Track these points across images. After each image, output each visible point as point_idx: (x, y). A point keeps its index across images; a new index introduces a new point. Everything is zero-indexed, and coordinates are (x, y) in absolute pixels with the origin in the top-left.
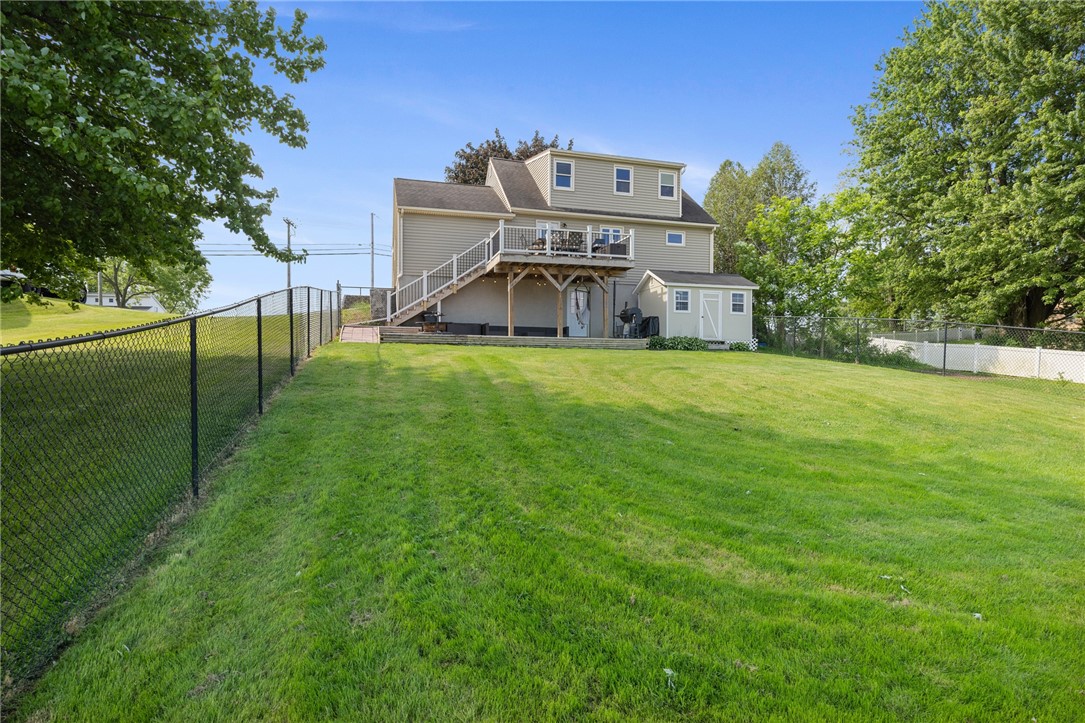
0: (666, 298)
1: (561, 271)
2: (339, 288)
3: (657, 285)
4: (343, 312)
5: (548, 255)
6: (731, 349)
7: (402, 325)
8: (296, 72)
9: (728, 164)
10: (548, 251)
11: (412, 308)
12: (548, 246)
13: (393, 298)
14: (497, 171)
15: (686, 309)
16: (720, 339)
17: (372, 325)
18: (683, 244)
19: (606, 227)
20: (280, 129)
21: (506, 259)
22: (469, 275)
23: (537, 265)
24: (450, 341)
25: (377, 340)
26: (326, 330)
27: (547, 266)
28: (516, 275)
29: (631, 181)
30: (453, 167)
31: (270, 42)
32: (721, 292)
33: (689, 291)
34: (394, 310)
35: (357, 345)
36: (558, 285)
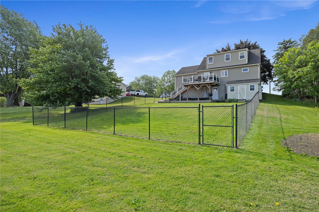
0: (228, 89)
1: (198, 85)
11: (175, 96)
15: (234, 91)
16: (245, 99)
18: (248, 71)
23: (192, 85)
29: (230, 57)
32: (246, 85)
33: (235, 86)
34: (172, 96)
36: (197, 89)
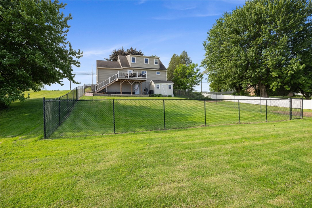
0: (154, 86)
1: (132, 81)
2: (84, 85)
3: (153, 83)
4: (85, 89)
5: (129, 78)
6: (168, 96)
7: (98, 92)
8: (79, 57)
9: (175, 55)
10: (129, 77)
11: (100, 89)
12: (129, 76)
13: (96, 87)
14: (120, 59)
15: (159, 88)
16: (166, 94)
17: (92, 92)
18: (160, 74)
19: (143, 71)
20: (77, 65)
21: (120, 79)
22: (113, 81)
23: (126, 80)
24: (108, 95)
25: (93, 96)
26: (82, 94)
27: (129, 80)
28: (122, 82)
29: (148, 61)
30: (111, 55)
31: (75, 54)
32: (166, 85)
33: (159, 84)
34: (96, 89)
35: (88, 97)
36: (131, 84)
